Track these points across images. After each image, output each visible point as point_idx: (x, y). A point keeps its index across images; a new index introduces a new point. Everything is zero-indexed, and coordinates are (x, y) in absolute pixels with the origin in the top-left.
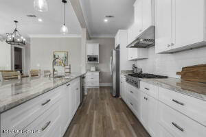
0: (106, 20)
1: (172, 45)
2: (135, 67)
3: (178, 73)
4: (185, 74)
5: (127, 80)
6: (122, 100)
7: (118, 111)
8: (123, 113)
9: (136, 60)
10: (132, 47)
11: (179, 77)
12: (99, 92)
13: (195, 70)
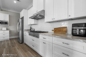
0: (15, 2)
1: (54, 19)
2: (31, 28)
3: (52, 30)
4: (55, 31)
5: (30, 34)
6: (25, 44)
7: (26, 51)
8: (29, 52)
9: (31, 25)
10: (32, 18)
11: (53, 32)
12: (9, 42)
13: (59, 29)
